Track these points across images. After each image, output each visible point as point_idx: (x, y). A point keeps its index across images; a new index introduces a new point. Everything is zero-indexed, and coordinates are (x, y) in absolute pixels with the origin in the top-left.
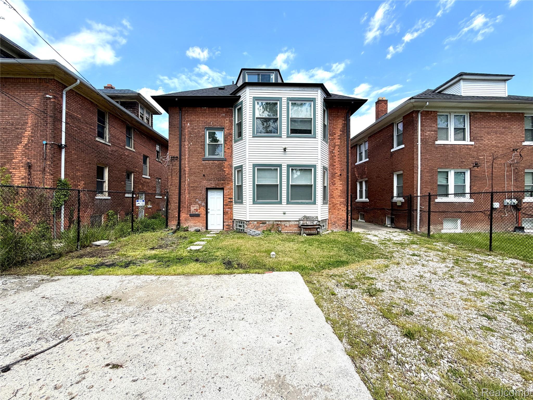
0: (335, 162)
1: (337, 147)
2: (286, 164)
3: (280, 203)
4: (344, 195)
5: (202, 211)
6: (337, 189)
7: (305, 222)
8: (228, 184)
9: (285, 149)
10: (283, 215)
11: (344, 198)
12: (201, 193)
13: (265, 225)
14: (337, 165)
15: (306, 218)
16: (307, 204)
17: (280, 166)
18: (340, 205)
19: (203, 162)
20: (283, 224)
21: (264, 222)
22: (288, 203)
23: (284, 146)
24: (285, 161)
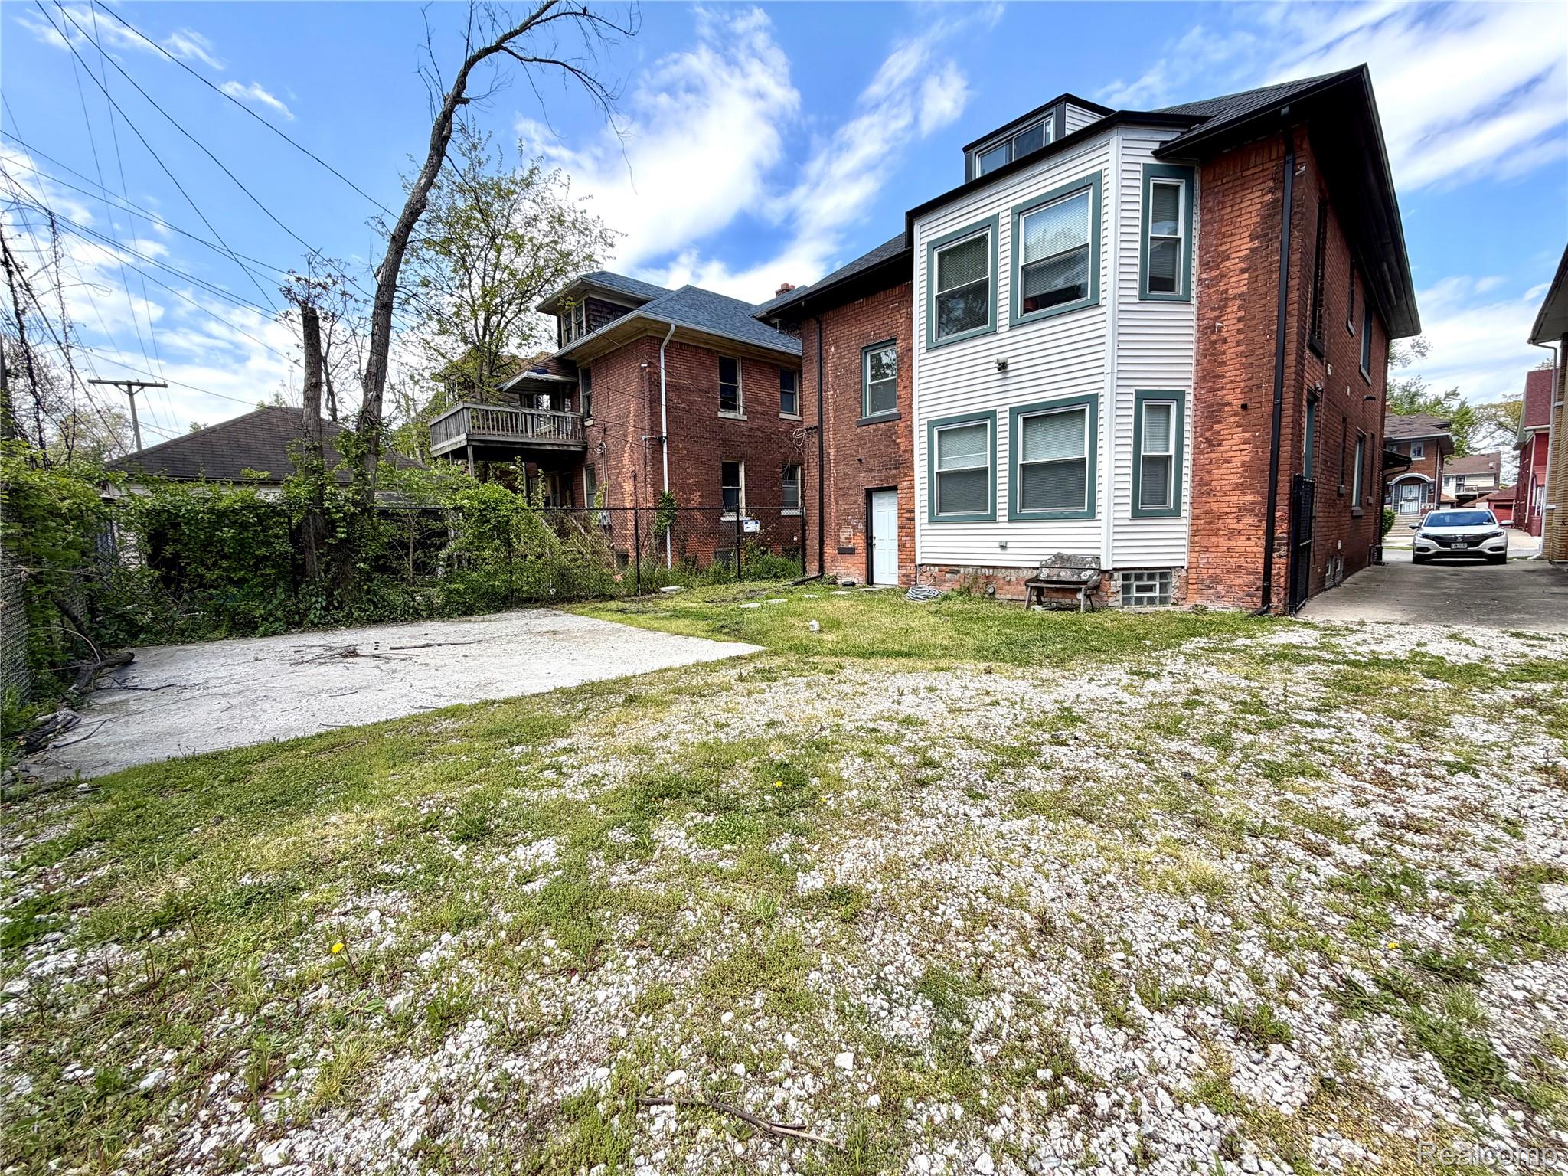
0: (1224, 363)
1: (1234, 306)
2: (1007, 408)
3: (992, 518)
4: (1261, 482)
5: (859, 542)
6: (1227, 461)
7: (1056, 571)
8: (906, 475)
9: (1003, 366)
10: (999, 550)
11: (1256, 493)
12: (856, 502)
13: (957, 577)
14: (1233, 373)
15: (1062, 560)
16: (1067, 518)
17: (992, 415)
18: (1239, 519)
19: (859, 430)
20: (1000, 575)
21: (954, 570)
22: (1013, 517)
23: (1002, 357)
24: (1002, 400)
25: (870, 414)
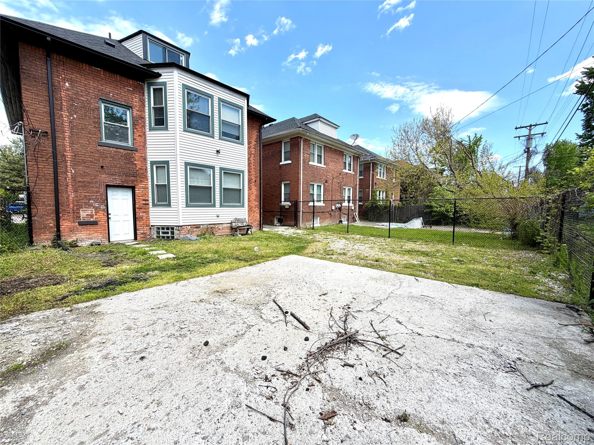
0: (251, 169)
1: (253, 156)
2: (219, 167)
3: (214, 206)
4: (258, 199)
5: (101, 216)
6: (253, 193)
7: (237, 224)
8: (141, 181)
9: (218, 152)
10: (216, 218)
11: (258, 202)
13: (198, 229)
14: (253, 172)
15: (237, 220)
16: (238, 207)
17: (213, 168)
18: (255, 208)
19: (99, 148)
20: (217, 227)
21: (197, 226)
22: (221, 206)
23: (218, 149)
24: (219, 163)
25: (104, 140)
